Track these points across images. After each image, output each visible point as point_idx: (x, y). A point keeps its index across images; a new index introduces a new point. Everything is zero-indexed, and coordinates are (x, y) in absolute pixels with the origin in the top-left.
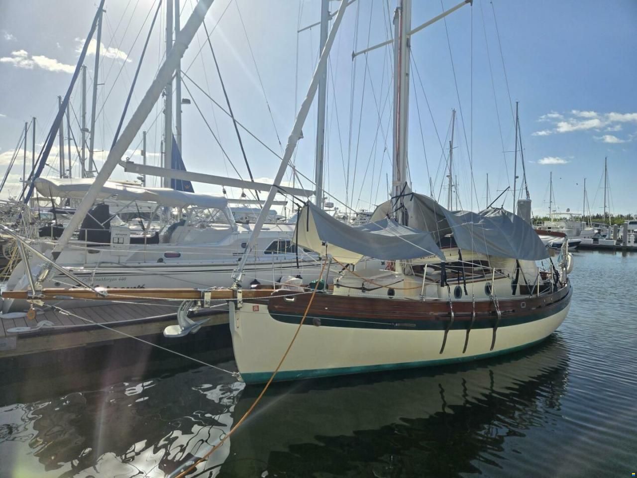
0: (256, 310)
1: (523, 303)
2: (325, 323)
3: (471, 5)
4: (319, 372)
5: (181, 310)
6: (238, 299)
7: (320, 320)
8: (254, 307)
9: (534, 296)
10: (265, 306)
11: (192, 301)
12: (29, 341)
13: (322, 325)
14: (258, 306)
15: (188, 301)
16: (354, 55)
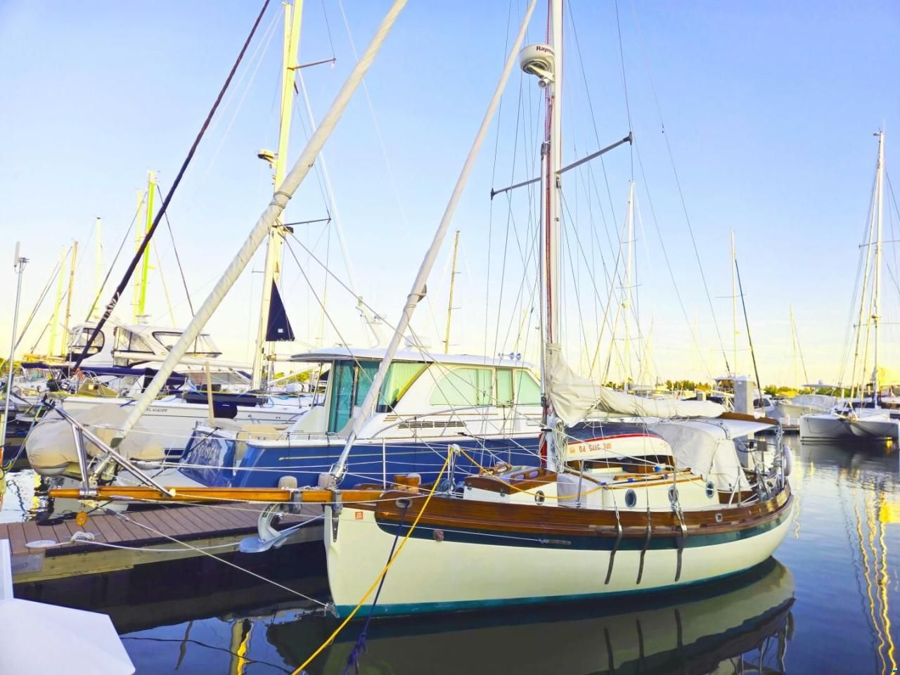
0: (359, 517)
1: (719, 514)
2: (448, 537)
3: (631, 144)
4: (440, 606)
5: (263, 516)
6: (337, 503)
7: (442, 533)
8: (356, 513)
9: (735, 506)
10: (372, 513)
11: (278, 505)
12: (59, 559)
13: (445, 540)
14: (362, 513)
15: (272, 505)
16: (493, 194)
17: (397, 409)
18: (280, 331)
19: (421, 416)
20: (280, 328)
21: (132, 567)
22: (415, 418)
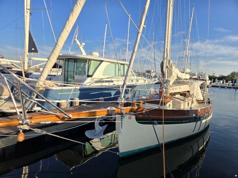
8: (129, 117)
10: (134, 116)
13: (158, 124)
14: (131, 117)
17: (94, 77)
18: (33, 49)
19: (103, 79)
20: (33, 48)
21: (16, 143)
22: (102, 79)
